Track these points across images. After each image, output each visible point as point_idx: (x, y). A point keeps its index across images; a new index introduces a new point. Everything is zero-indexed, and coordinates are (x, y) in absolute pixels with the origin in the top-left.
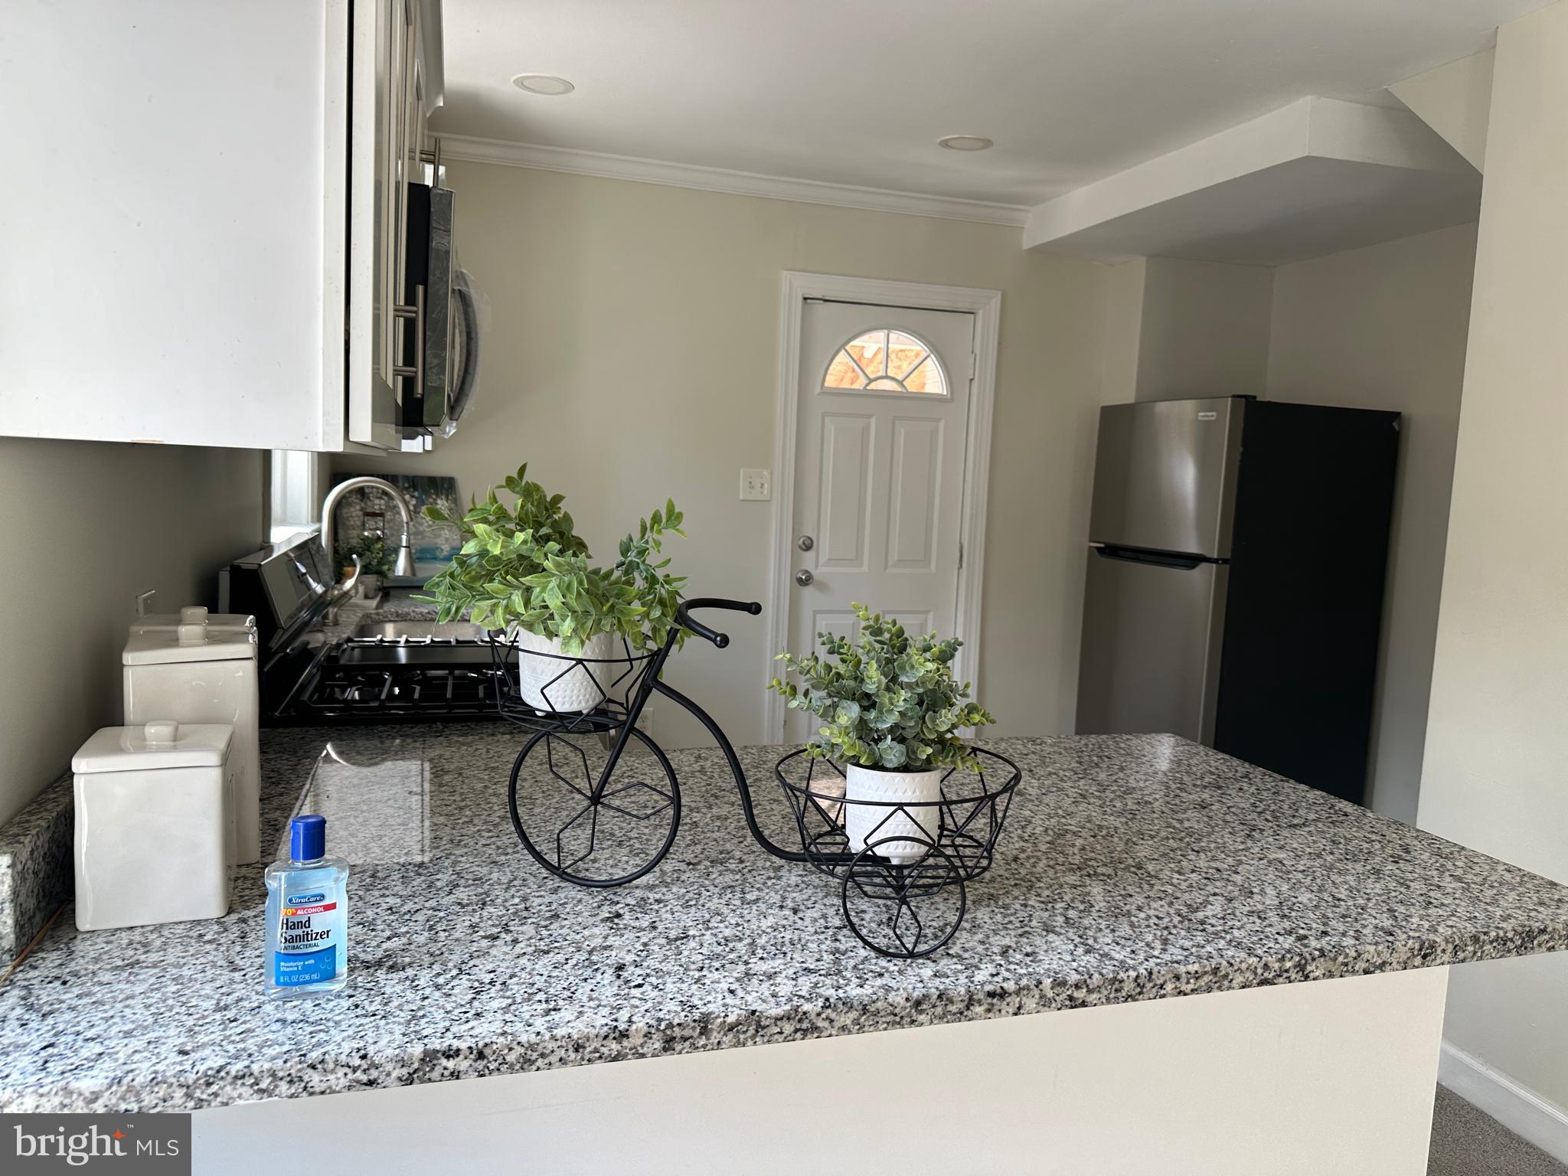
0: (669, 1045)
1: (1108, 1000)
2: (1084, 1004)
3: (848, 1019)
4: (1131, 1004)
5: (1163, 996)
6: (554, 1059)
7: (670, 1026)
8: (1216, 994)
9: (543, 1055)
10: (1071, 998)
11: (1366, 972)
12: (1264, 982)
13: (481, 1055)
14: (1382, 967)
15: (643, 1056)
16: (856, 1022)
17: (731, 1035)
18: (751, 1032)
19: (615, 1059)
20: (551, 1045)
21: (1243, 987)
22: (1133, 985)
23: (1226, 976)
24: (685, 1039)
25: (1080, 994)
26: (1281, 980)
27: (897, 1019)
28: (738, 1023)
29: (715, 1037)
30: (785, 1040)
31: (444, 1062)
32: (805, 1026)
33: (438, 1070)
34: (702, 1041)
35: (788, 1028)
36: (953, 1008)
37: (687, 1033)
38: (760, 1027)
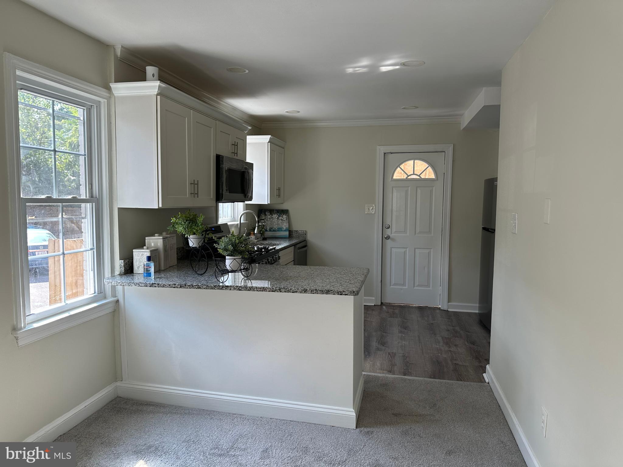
0: (181, 287)
1: (245, 290)
2: (241, 290)
3: (205, 287)
4: (249, 291)
5: (254, 291)
6: (167, 286)
7: (181, 284)
8: (264, 292)
9: (165, 286)
10: (239, 289)
11: (293, 292)
12: (273, 291)
13: (158, 285)
14: (296, 292)
15: (178, 288)
16: (206, 287)
17: (189, 287)
18: (192, 287)
19: (174, 288)
20: (166, 284)
21: (269, 291)
22: (249, 288)
23: (266, 289)
24: (183, 286)
25: (240, 288)
26: (276, 291)
27: (212, 288)
28: (190, 285)
29: (187, 287)
30: (196, 289)
31: (154, 285)
32: (199, 287)
33: (153, 286)
34: (185, 287)
35: (197, 287)
36: (220, 288)
37: (183, 285)
38: (193, 286)
